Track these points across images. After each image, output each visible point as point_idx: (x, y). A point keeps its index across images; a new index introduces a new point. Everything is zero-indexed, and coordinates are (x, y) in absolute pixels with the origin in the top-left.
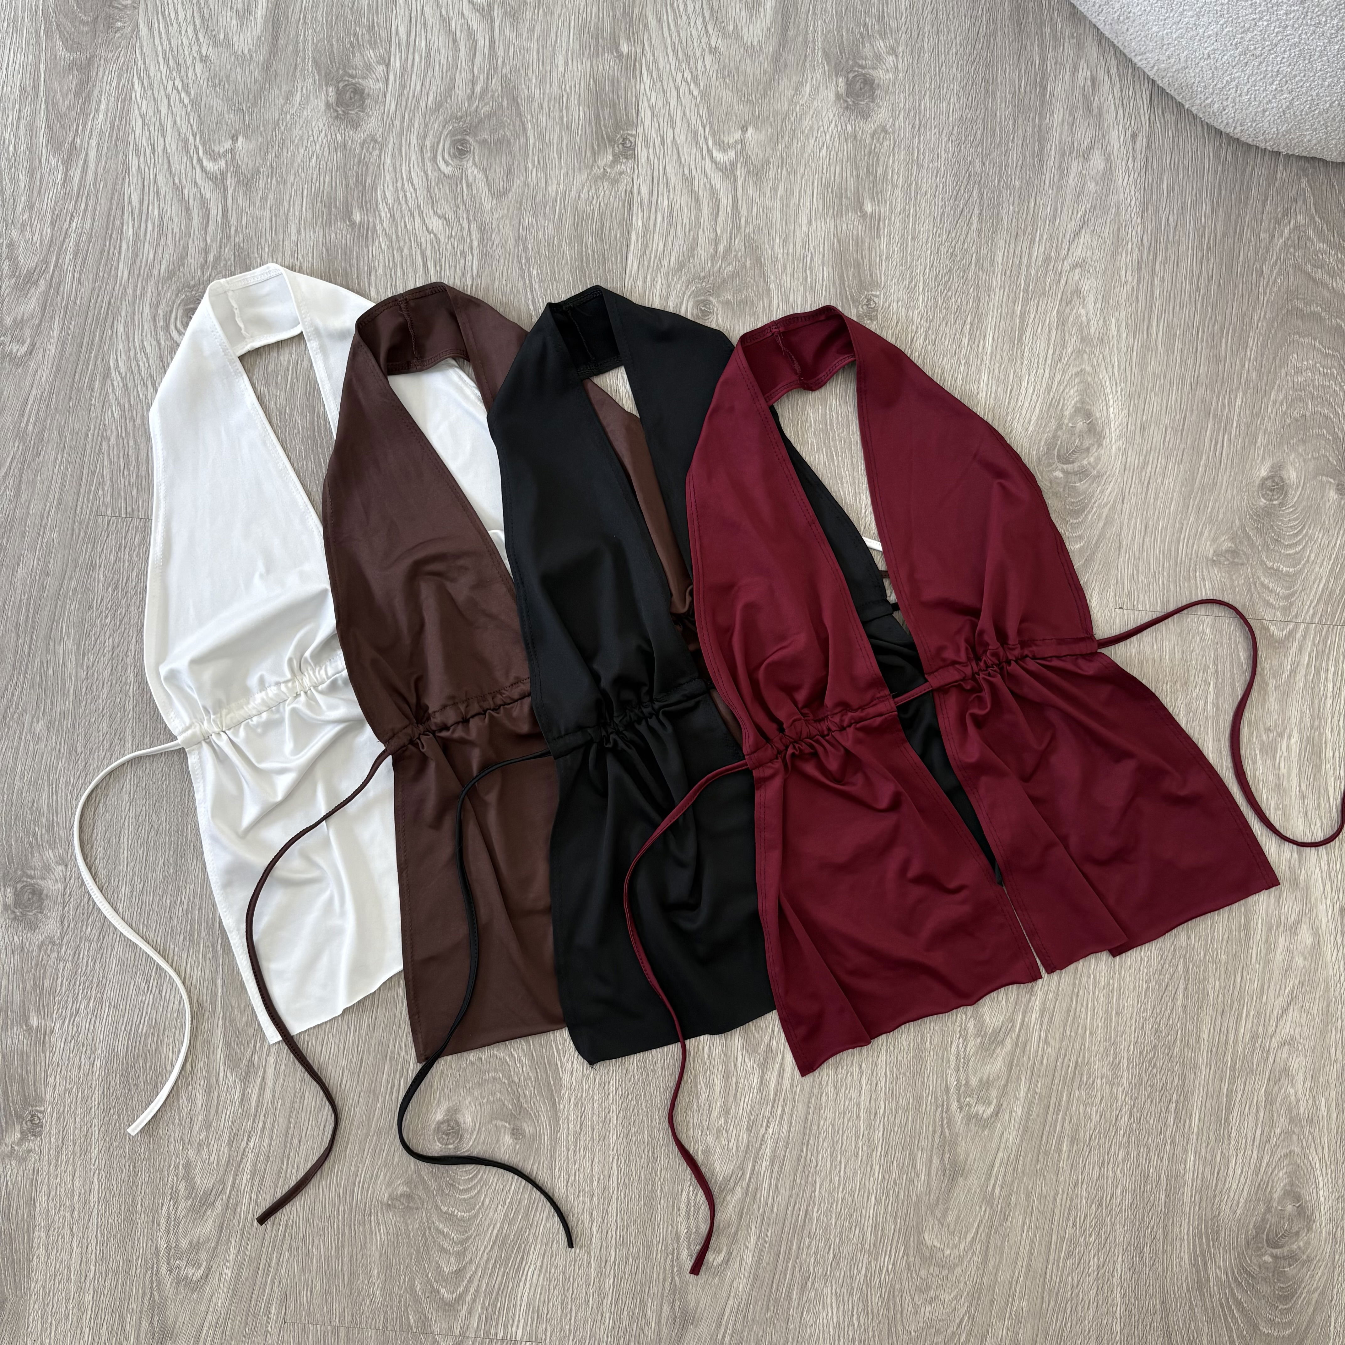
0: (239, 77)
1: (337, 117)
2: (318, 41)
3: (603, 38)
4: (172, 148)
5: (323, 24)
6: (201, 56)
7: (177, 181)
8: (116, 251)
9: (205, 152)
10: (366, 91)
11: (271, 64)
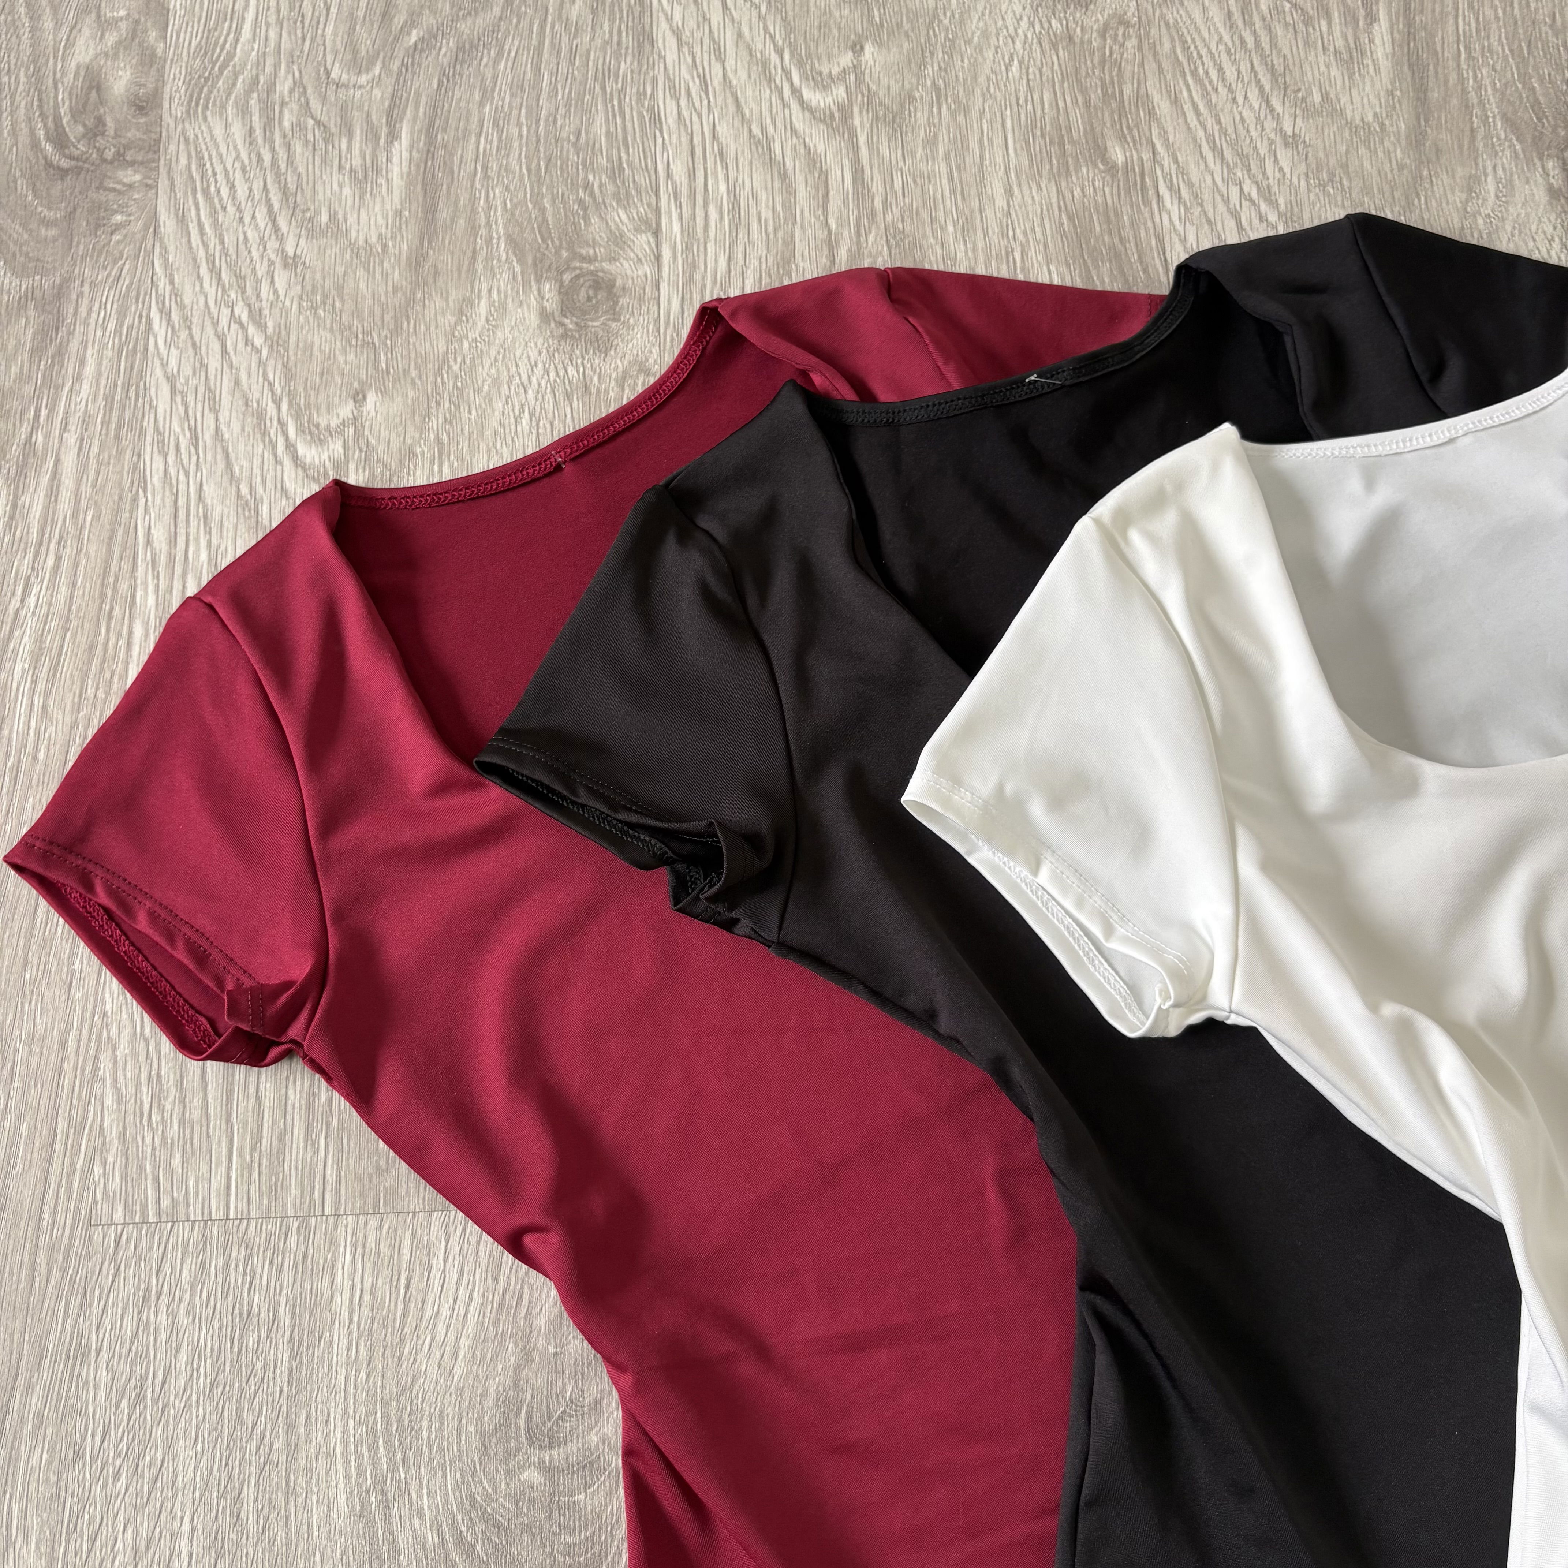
0: (362, 285)
1: (564, 336)
2: (515, 206)
3: (1072, 142)
4: (232, 429)
5: (521, 177)
6: (285, 257)
7: (245, 490)
8: (122, 643)
9: (301, 430)
10: (619, 282)
11: (425, 256)
